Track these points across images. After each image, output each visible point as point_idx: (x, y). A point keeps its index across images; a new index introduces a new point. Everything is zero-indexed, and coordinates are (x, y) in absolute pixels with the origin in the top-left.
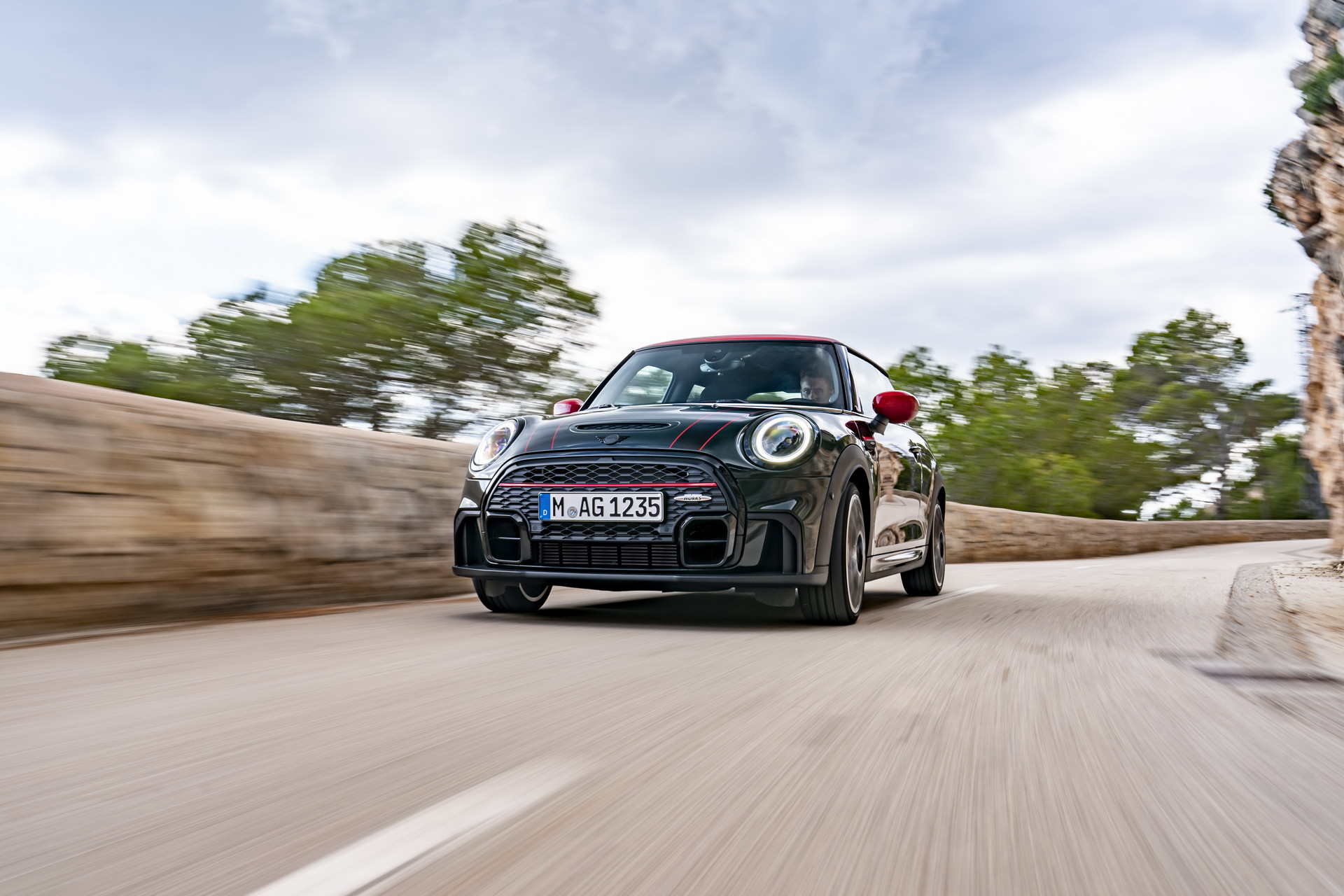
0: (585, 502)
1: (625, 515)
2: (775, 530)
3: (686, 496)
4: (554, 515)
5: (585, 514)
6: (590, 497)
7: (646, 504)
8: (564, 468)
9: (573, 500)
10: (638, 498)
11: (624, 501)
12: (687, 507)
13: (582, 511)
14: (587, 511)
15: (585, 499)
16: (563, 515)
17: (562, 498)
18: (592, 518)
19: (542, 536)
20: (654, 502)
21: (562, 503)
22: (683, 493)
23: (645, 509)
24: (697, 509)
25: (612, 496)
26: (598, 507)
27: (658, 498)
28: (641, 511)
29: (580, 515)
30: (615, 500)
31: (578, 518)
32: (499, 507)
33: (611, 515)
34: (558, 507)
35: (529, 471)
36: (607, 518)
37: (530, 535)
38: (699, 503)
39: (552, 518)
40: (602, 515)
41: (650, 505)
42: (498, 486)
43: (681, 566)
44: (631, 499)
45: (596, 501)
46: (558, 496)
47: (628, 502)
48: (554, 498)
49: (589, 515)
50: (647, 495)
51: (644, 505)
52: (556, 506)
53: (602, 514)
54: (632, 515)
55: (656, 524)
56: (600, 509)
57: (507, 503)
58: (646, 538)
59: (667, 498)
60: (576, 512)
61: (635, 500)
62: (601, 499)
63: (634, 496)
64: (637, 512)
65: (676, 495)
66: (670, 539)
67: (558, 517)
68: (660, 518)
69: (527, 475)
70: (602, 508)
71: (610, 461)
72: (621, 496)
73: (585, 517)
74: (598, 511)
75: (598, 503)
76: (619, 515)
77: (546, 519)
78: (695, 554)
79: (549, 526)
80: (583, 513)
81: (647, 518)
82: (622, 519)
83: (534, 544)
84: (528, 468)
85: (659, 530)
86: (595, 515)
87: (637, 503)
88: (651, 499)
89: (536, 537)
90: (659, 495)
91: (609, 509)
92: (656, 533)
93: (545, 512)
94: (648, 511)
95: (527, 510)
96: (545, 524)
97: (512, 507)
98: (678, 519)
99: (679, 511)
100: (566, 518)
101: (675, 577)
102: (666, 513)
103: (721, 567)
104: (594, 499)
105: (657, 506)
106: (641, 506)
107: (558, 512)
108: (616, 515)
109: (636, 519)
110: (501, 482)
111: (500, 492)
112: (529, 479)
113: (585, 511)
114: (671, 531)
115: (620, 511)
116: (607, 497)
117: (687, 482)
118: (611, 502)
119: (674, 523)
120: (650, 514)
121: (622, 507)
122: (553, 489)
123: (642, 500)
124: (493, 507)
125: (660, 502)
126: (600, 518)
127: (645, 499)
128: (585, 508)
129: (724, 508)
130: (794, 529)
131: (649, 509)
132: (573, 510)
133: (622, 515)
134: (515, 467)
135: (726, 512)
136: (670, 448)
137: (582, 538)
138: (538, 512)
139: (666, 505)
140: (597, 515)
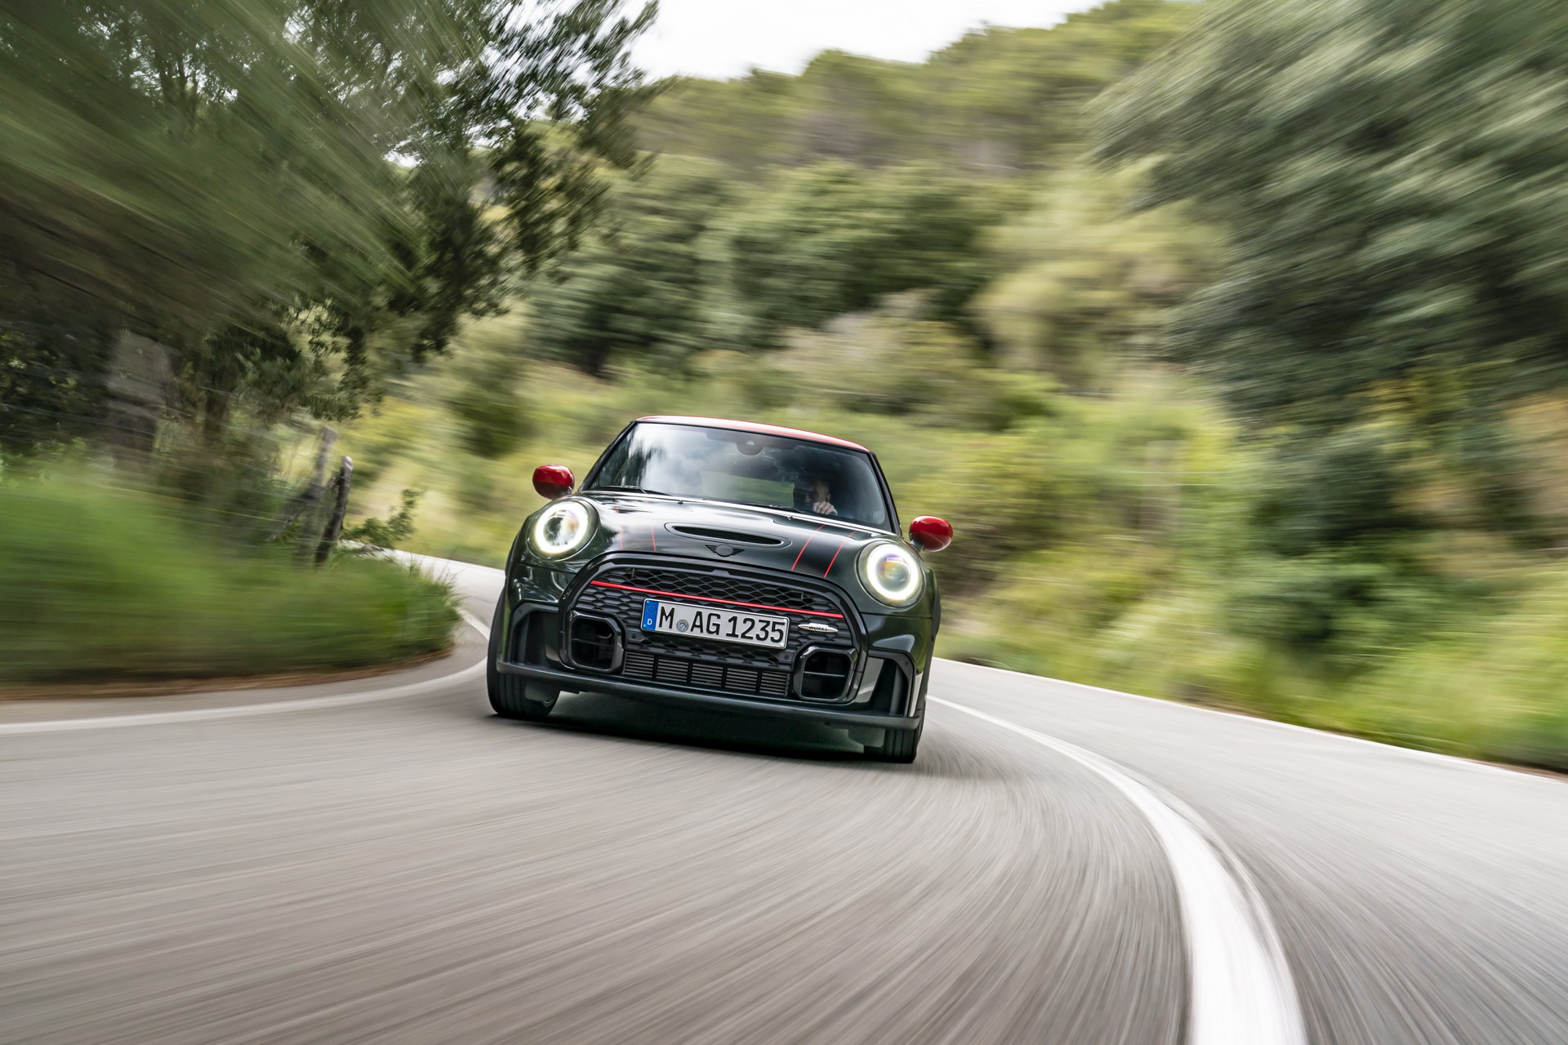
0: (698, 617)
1: (743, 636)
2: (889, 667)
3: (811, 625)
4: (661, 625)
5: (697, 630)
6: (706, 612)
7: (769, 629)
8: (673, 575)
9: (685, 612)
10: (760, 621)
11: (745, 622)
12: (811, 637)
13: (694, 625)
14: (701, 626)
15: (699, 614)
16: (671, 627)
17: (673, 609)
18: (705, 635)
19: (640, 647)
20: (777, 627)
21: (672, 613)
23: (767, 633)
24: (821, 639)
25: (729, 614)
26: (714, 624)
27: (783, 624)
28: (762, 635)
29: (692, 630)
30: (734, 619)
31: (688, 633)
32: (590, 608)
33: (728, 635)
34: (667, 618)
35: (629, 573)
36: (722, 637)
38: (824, 634)
39: (657, 629)
40: (718, 634)
41: (773, 630)
42: (590, 583)
44: (753, 621)
45: (712, 617)
46: (668, 607)
47: (749, 624)
48: (663, 608)
49: (702, 631)
50: (772, 619)
51: (766, 629)
52: (664, 617)
53: (717, 632)
54: (751, 638)
55: (777, 651)
56: (716, 627)
57: (600, 604)
58: (764, 663)
59: (791, 623)
60: (687, 626)
61: (757, 622)
62: (719, 617)
63: (756, 618)
64: (758, 636)
65: (802, 622)
66: (787, 668)
67: (665, 629)
68: (782, 645)
69: (627, 576)
70: (718, 626)
71: (726, 575)
72: (741, 616)
73: (697, 633)
74: (713, 629)
75: (714, 620)
76: (737, 636)
77: (648, 629)
79: (654, 637)
80: (695, 629)
81: (768, 643)
82: (739, 640)
84: (628, 569)
85: (778, 657)
86: (709, 631)
87: (759, 626)
88: (774, 623)
89: (630, 647)
90: (784, 620)
91: (726, 628)
92: (775, 660)
93: (649, 621)
94: (770, 636)
95: (625, 616)
96: (645, 633)
97: (606, 610)
98: (800, 648)
99: (801, 640)
100: (675, 631)
102: (789, 639)
103: (838, 703)
104: (710, 615)
105: (781, 632)
106: (763, 629)
107: (666, 623)
108: (733, 635)
109: (755, 642)
110: (596, 579)
111: (591, 591)
112: (629, 581)
113: (697, 626)
114: (791, 660)
115: (739, 632)
116: (726, 615)
117: (812, 610)
118: (730, 621)
119: (796, 652)
120: (772, 639)
121: (741, 628)
122: (662, 598)
123: (765, 624)
124: (579, 606)
125: (784, 629)
126: (714, 637)
127: (768, 623)
128: (698, 623)
129: (849, 642)
130: (907, 670)
131: (771, 634)
132: (683, 623)
133: (740, 636)
134: (611, 565)
135: (852, 647)
136: (792, 570)
137: (688, 655)
138: (639, 619)
139: (790, 631)
140: (712, 633)
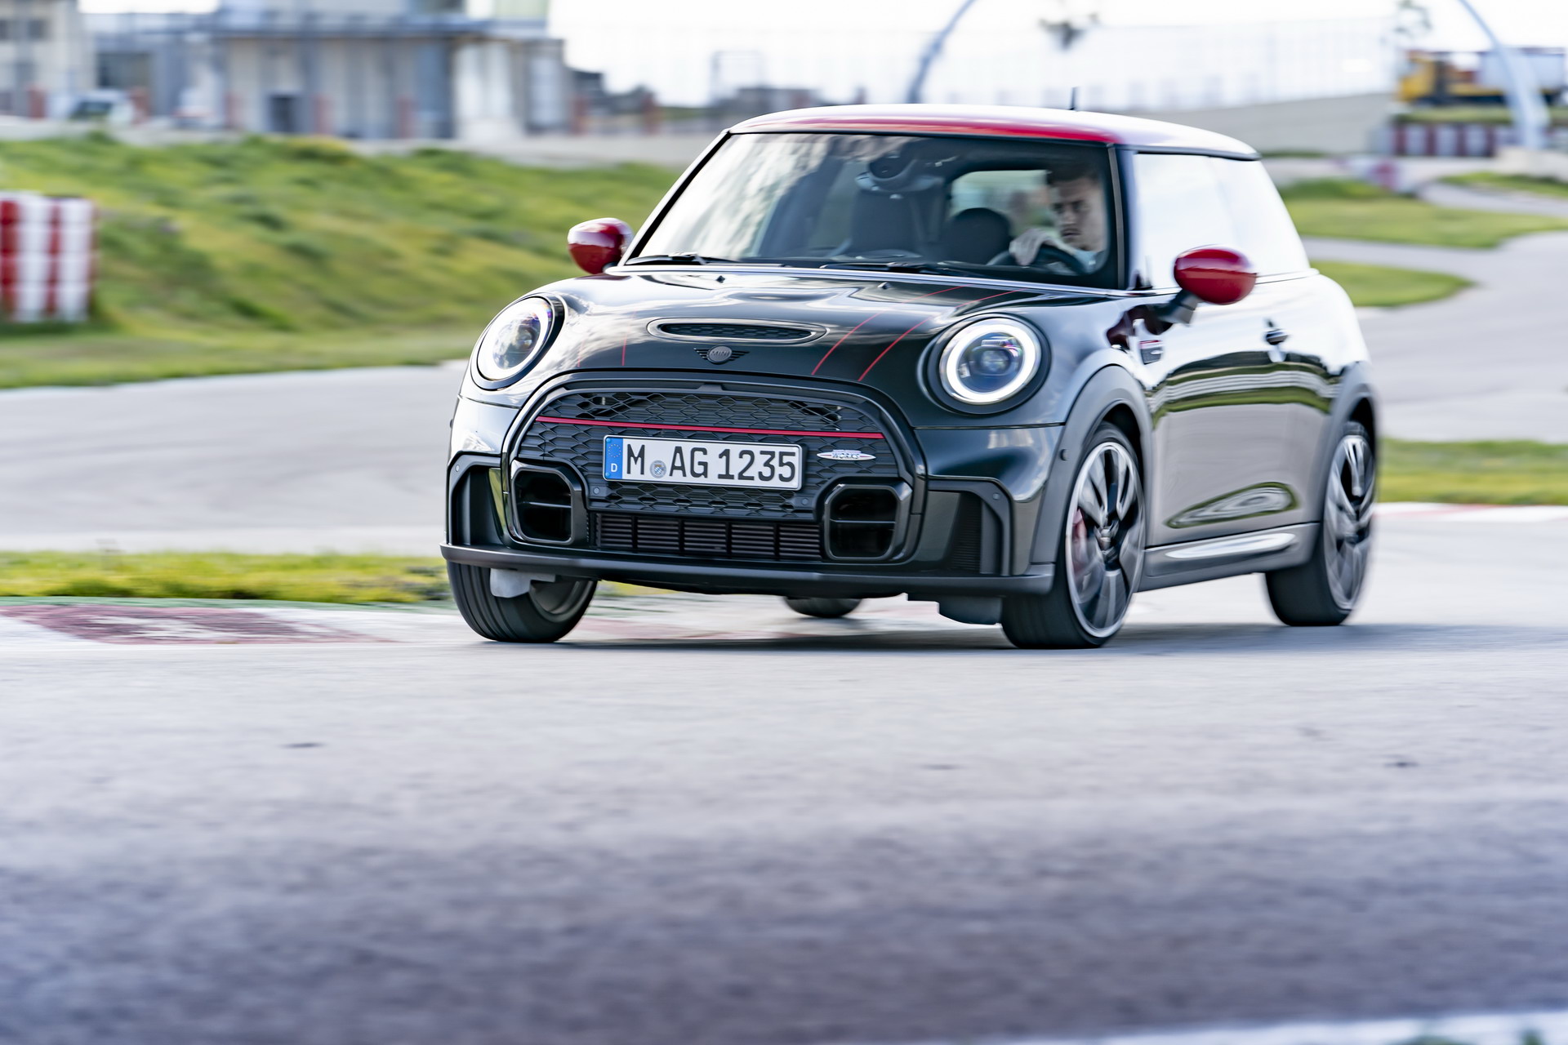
0: (678, 455)
1: (741, 477)
2: (971, 506)
3: (836, 452)
4: (629, 472)
5: (678, 474)
6: (687, 446)
7: (775, 462)
8: (644, 398)
9: (659, 451)
10: (762, 453)
11: (741, 457)
12: (836, 469)
13: (674, 467)
14: (682, 468)
15: (678, 450)
16: (642, 473)
17: (643, 447)
18: (690, 479)
19: (607, 504)
20: (786, 459)
21: (642, 453)
22: (834, 447)
23: (773, 469)
24: (852, 473)
25: (721, 447)
26: (700, 463)
27: (793, 454)
28: (767, 472)
29: (671, 475)
30: (726, 453)
31: (666, 478)
32: (536, 455)
33: (720, 476)
34: (636, 460)
35: (587, 400)
36: (712, 479)
37: (585, 499)
38: (856, 464)
39: (625, 476)
40: (706, 477)
41: (781, 464)
42: (534, 421)
43: (825, 557)
44: (751, 453)
45: (696, 453)
46: (636, 444)
47: (747, 458)
48: (629, 446)
49: (684, 475)
50: (777, 449)
51: (771, 463)
52: (632, 459)
53: (705, 474)
54: (752, 478)
55: (789, 493)
56: (702, 467)
57: (549, 449)
58: (774, 512)
59: (807, 456)
60: (664, 469)
61: (757, 454)
62: (705, 451)
63: (756, 449)
64: (760, 473)
65: (821, 451)
66: (810, 517)
67: (635, 475)
68: (795, 484)
69: (584, 405)
70: (705, 464)
71: (718, 390)
72: (735, 448)
73: (678, 478)
74: (699, 469)
75: (699, 456)
76: (732, 477)
77: (614, 478)
78: (845, 541)
79: (618, 488)
80: (675, 471)
81: (775, 483)
82: (736, 482)
83: (591, 514)
84: (585, 395)
85: (793, 502)
86: (695, 475)
87: (761, 460)
88: (782, 454)
89: (596, 506)
90: (797, 450)
91: (717, 467)
92: (789, 506)
93: (613, 468)
94: (777, 472)
95: (584, 462)
96: (612, 485)
97: (557, 458)
98: (823, 487)
99: (826, 475)
100: (648, 477)
101: (816, 575)
102: (805, 477)
103: (886, 561)
104: (693, 450)
105: (791, 465)
106: (767, 464)
107: (636, 467)
108: (728, 476)
109: (757, 483)
110: (538, 415)
111: (537, 431)
112: (586, 412)
113: (678, 468)
114: (812, 503)
115: (735, 471)
116: (715, 448)
117: (838, 430)
118: (721, 456)
119: (818, 492)
120: (782, 478)
121: (737, 465)
122: (626, 432)
123: (769, 456)
124: (525, 454)
125: (797, 461)
126: (701, 480)
127: (772, 454)
128: (678, 463)
129: (894, 473)
130: (999, 507)
131: (779, 470)
132: (659, 466)
133: (736, 477)
134: (562, 392)
135: (899, 481)
136: (812, 375)
137: (672, 509)
138: (601, 465)
139: (806, 465)
140: (697, 475)
